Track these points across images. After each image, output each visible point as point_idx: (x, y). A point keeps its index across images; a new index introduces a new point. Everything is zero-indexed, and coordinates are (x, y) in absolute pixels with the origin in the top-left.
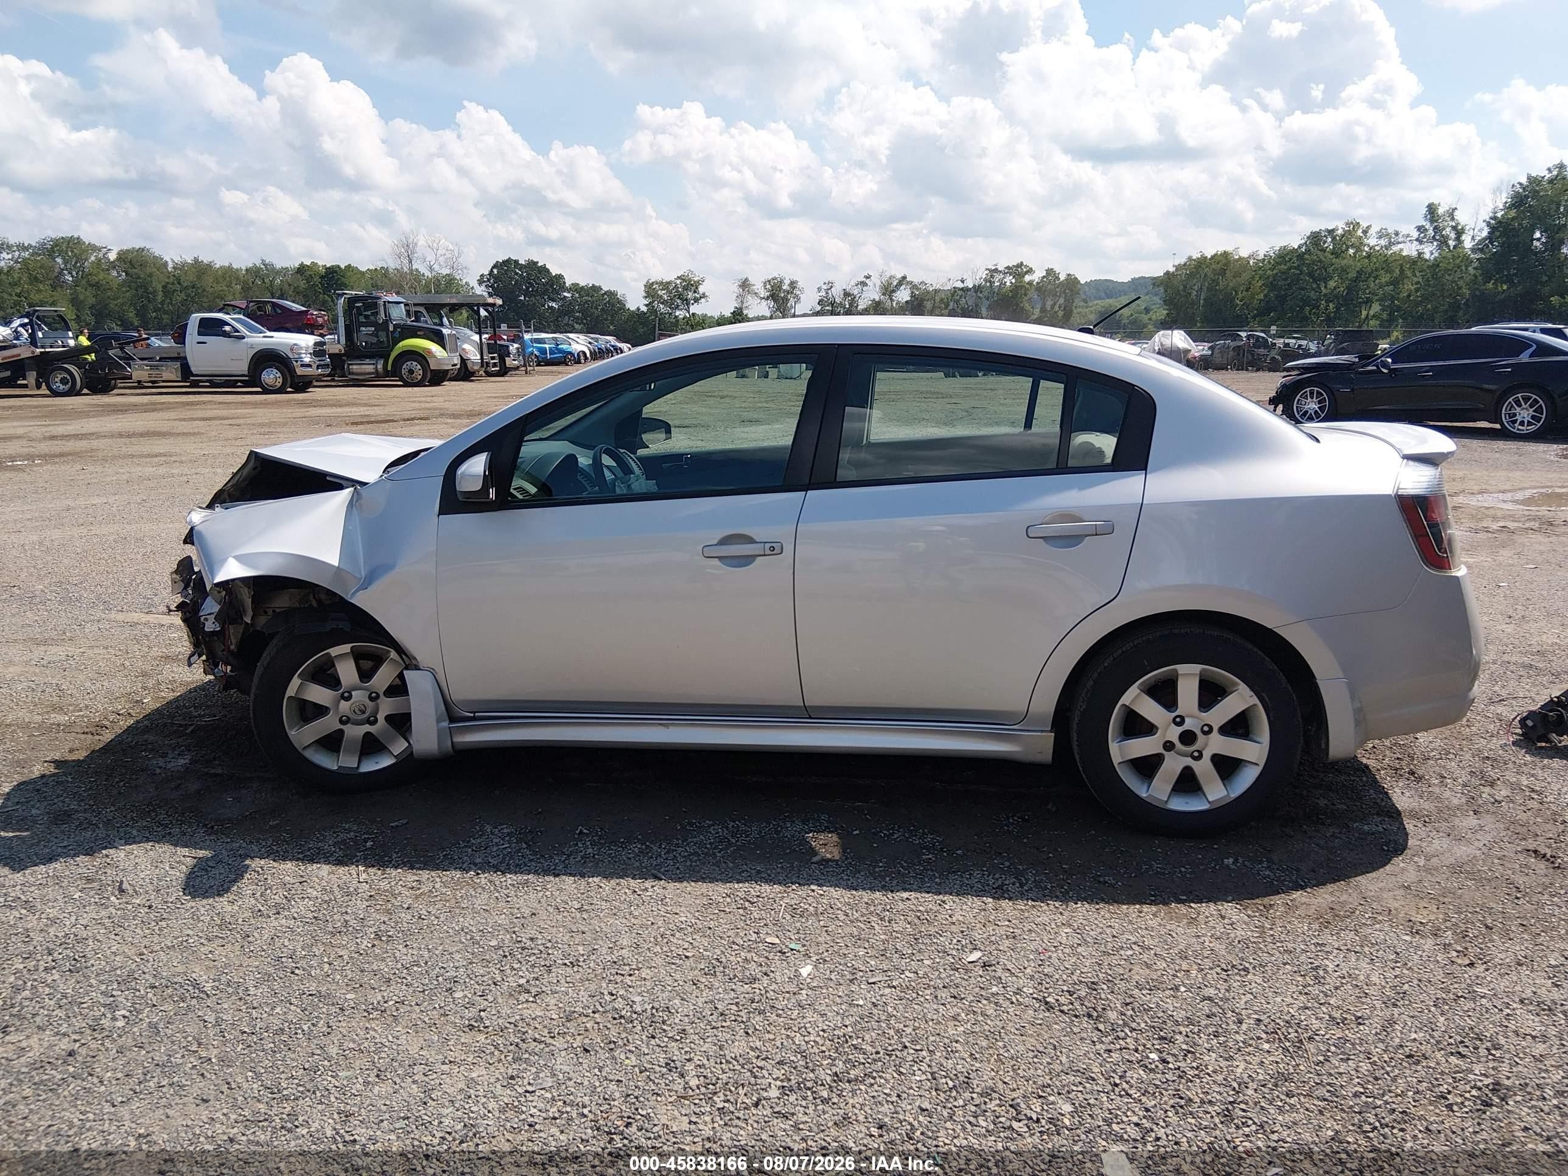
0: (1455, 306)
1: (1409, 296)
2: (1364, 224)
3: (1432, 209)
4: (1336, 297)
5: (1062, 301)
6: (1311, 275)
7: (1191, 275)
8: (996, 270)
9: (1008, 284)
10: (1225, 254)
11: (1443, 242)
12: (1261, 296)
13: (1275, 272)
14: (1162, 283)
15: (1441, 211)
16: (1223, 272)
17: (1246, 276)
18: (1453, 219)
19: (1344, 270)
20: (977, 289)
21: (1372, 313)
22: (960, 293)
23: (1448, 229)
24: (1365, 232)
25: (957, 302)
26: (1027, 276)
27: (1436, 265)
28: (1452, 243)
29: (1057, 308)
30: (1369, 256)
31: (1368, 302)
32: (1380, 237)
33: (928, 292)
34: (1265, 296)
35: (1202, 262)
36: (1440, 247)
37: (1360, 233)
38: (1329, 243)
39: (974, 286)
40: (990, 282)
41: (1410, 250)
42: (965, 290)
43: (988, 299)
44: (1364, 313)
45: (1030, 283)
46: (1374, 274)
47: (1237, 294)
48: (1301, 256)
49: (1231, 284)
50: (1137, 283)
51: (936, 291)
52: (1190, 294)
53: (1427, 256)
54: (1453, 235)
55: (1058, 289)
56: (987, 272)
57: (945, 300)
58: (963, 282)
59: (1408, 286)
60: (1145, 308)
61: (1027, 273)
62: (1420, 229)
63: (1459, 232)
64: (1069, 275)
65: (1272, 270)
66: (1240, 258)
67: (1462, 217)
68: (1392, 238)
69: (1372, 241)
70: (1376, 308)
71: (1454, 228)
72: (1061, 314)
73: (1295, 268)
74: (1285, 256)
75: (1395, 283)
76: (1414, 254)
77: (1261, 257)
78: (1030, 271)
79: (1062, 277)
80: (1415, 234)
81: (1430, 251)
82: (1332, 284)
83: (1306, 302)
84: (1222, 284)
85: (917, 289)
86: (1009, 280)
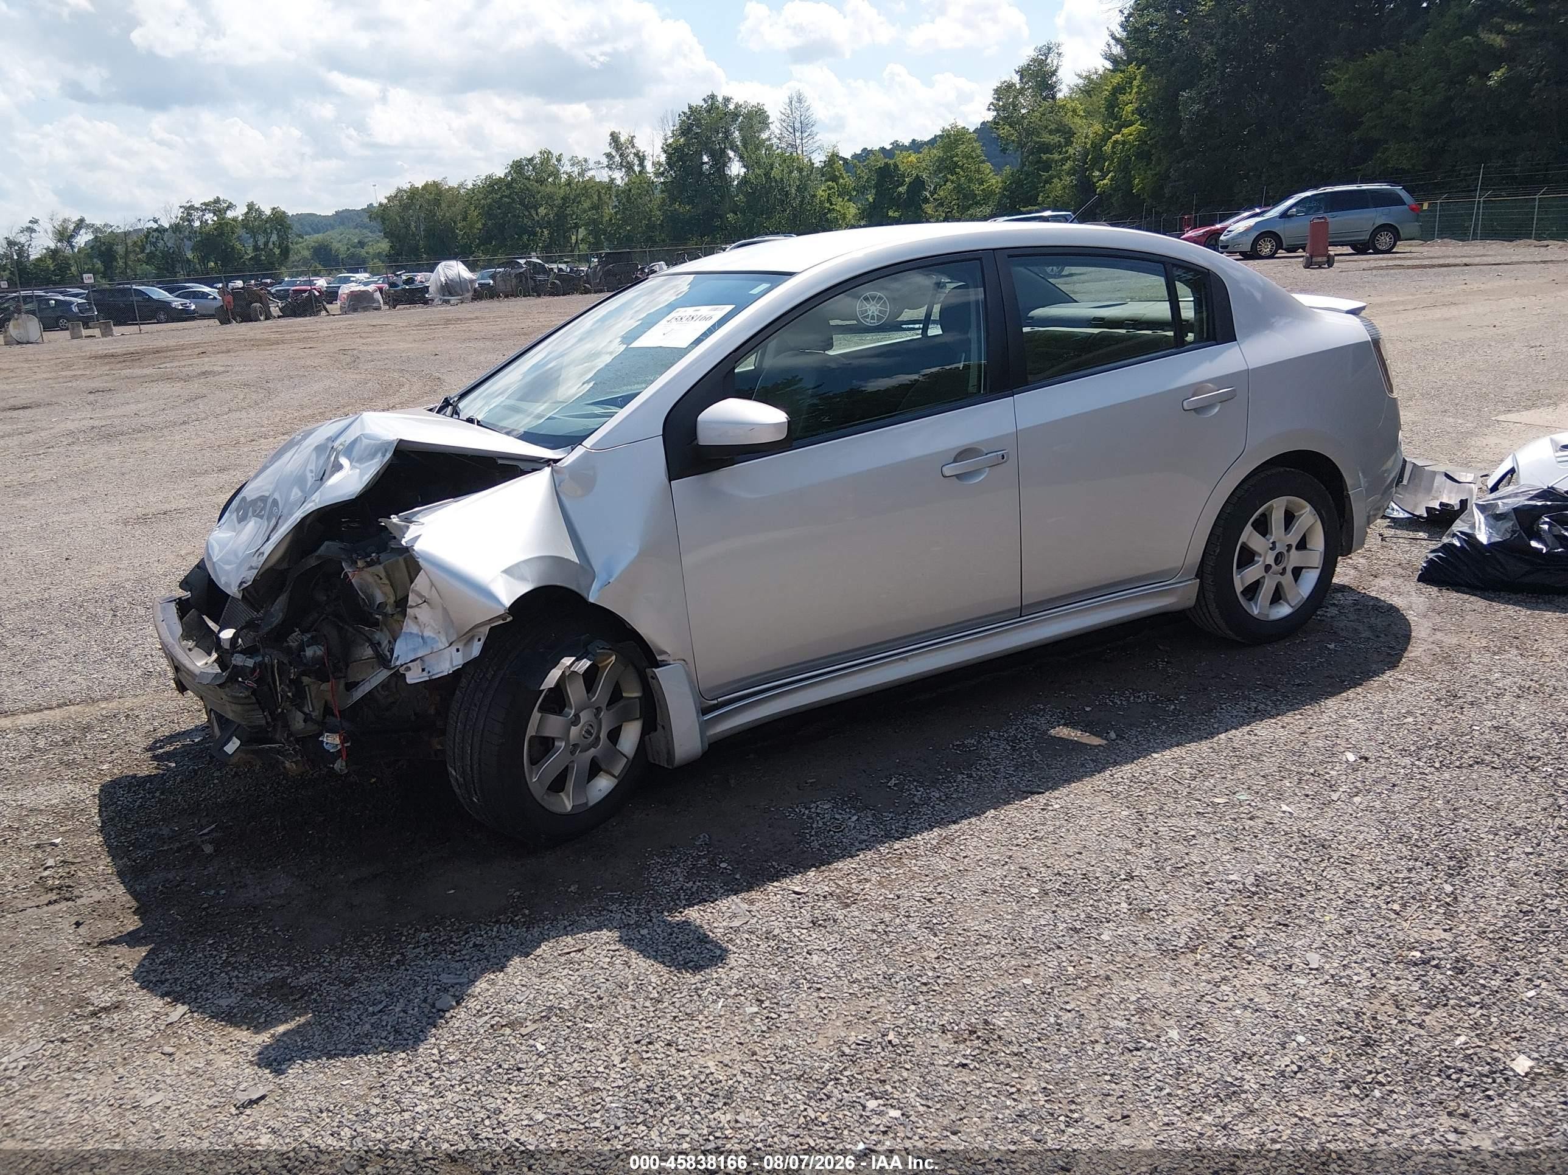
0: (651, 227)
1: (611, 220)
2: (556, 153)
3: (614, 137)
4: (549, 222)
5: (274, 237)
6: (522, 203)
7: (405, 207)
8: (192, 207)
9: (210, 222)
10: (435, 184)
11: (629, 167)
12: (479, 225)
13: (489, 201)
14: (378, 216)
15: (622, 139)
16: (437, 202)
17: (458, 208)
18: (633, 146)
19: (550, 197)
20: (176, 228)
21: (580, 237)
22: (156, 234)
23: (632, 156)
24: (559, 160)
25: (154, 244)
26: (228, 212)
27: (627, 191)
28: (637, 169)
29: (271, 245)
30: (569, 183)
31: (577, 226)
32: (573, 165)
33: (117, 235)
34: (484, 225)
35: (413, 193)
36: (627, 174)
37: (554, 161)
38: (529, 171)
39: (171, 226)
40: (189, 220)
41: (602, 176)
42: (161, 230)
43: (190, 239)
44: (574, 238)
45: (235, 219)
46: (577, 201)
47: (455, 223)
48: (509, 185)
49: (447, 215)
50: (343, 217)
51: (126, 234)
52: (409, 225)
53: (619, 182)
54: (636, 162)
55: (268, 225)
56: (182, 210)
57: (140, 243)
58: (156, 221)
59: (609, 211)
60: (359, 242)
61: (228, 208)
62: (609, 156)
63: (642, 160)
64: (274, 209)
65: (485, 198)
66: (451, 189)
67: (641, 145)
68: (582, 164)
69: (567, 168)
70: (582, 232)
71: (636, 155)
72: (277, 251)
73: (506, 197)
74: (492, 185)
75: (595, 207)
76: (607, 180)
77: (470, 186)
78: (230, 206)
79: (268, 212)
80: (605, 161)
81: (619, 177)
82: (542, 211)
83: (523, 230)
84: (439, 214)
85: (101, 232)
86: (209, 217)
